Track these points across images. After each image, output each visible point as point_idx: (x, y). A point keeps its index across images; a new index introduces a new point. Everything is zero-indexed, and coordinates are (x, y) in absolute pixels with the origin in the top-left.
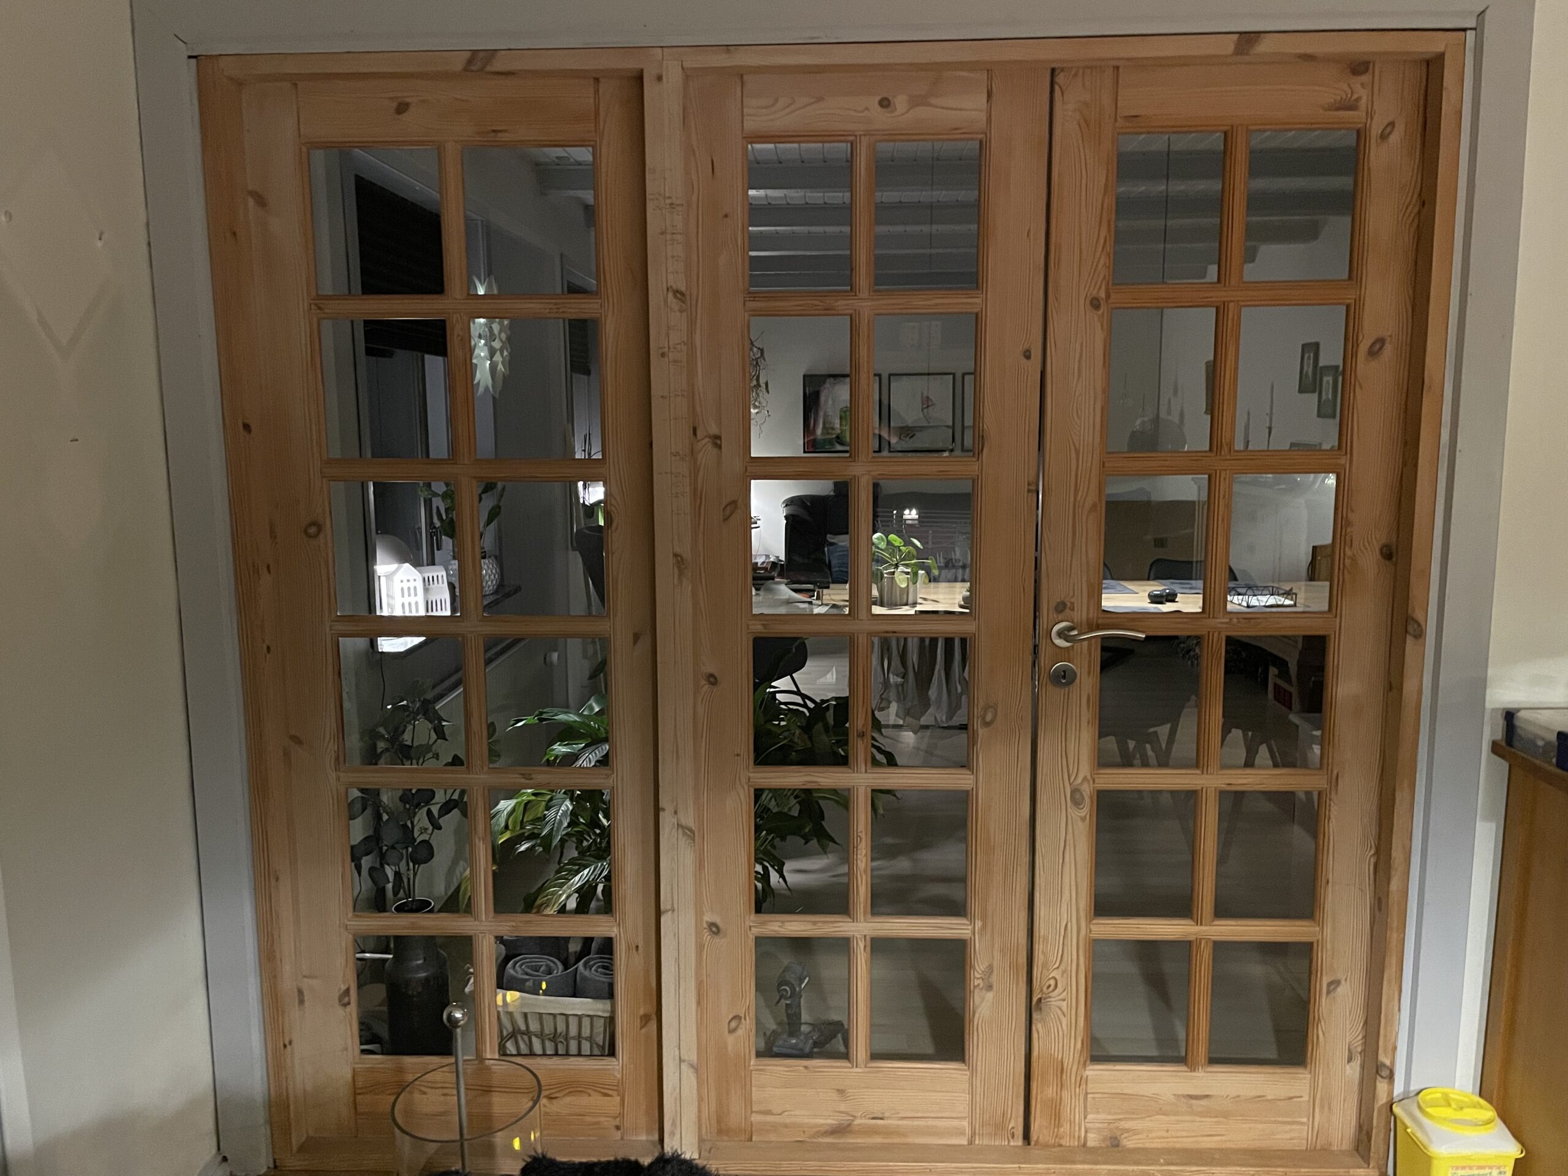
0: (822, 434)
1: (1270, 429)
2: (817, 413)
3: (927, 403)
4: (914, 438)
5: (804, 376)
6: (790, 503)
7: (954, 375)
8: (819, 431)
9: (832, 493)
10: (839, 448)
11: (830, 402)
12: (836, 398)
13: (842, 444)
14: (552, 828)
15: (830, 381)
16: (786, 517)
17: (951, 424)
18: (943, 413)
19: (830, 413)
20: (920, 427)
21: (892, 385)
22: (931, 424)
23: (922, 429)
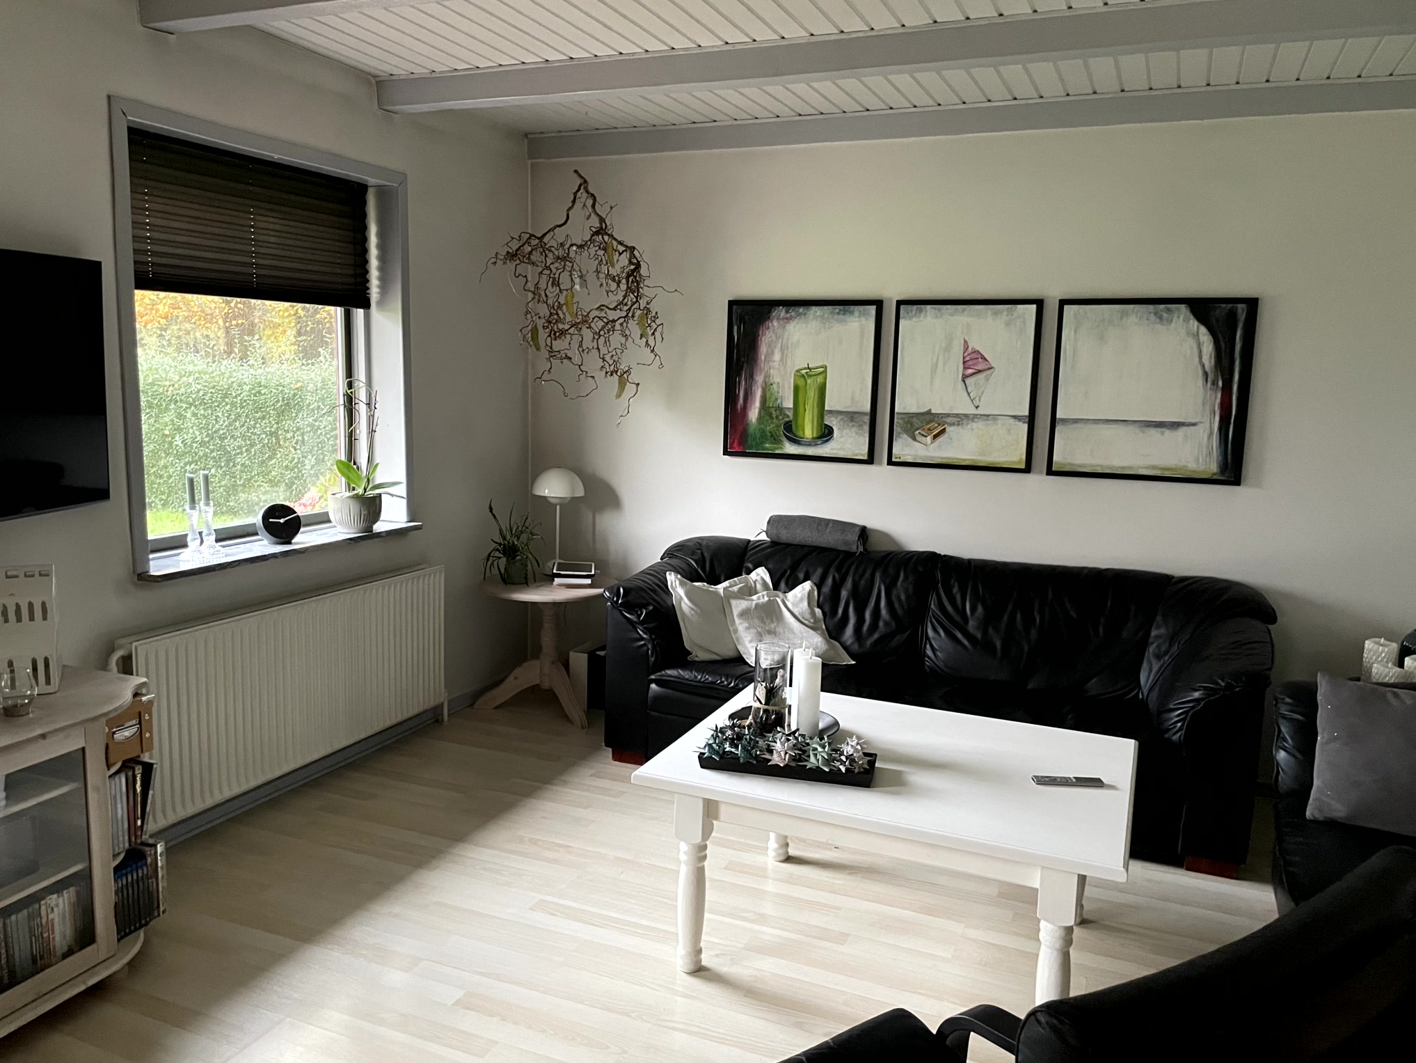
0: (760, 418)
2: (751, 377)
3: (975, 364)
5: (732, 304)
8: (753, 414)
10: (790, 448)
11: (777, 356)
12: (788, 347)
15: (781, 312)
17: (1026, 412)
19: (776, 378)
20: (957, 415)
21: (902, 323)
22: (979, 412)
23: (961, 419)
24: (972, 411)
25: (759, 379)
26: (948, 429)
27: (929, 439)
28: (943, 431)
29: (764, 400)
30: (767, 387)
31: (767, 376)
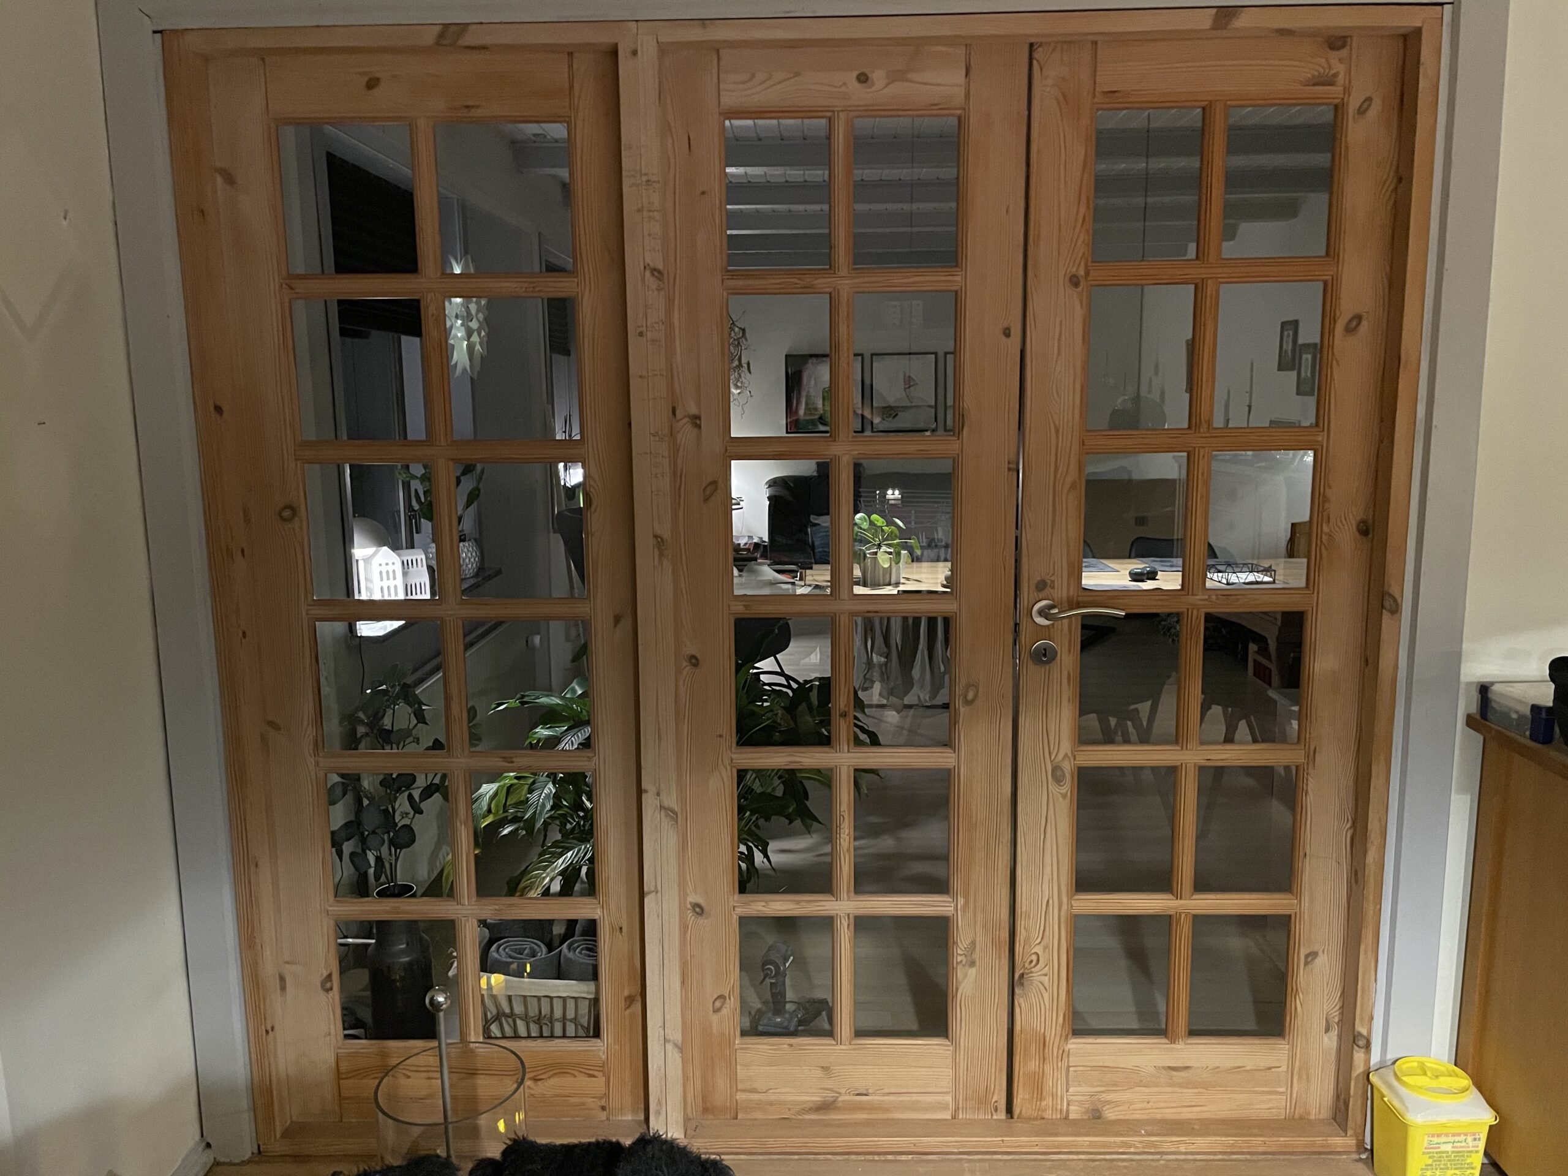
0: (805, 414)
1: (1250, 407)
2: (799, 393)
3: (909, 382)
4: (896, 418)
5: (787, 356)
6: (773, 483)
7: (936, 354)
8: (802, 412)
9: (815, 474)
10: (822, 428)
11: (813, 382)
12: (818, 376)
13: (825, 424)
14: (535, 811)
15: (814, 360)
16: (769, 498)
17: (933, 404)
18: (925, 393)
19: (812, 392)
20: (902, 407)
21: (874, 364)
22: (913, 404)
23: (905, 408)
24: (910, 404)
25: (804, 394)
26: (900, 413)
27: (890, 419)
28: (896, 415)
29: (807, 404)
30: (808, 397)
31: (808, 392)
